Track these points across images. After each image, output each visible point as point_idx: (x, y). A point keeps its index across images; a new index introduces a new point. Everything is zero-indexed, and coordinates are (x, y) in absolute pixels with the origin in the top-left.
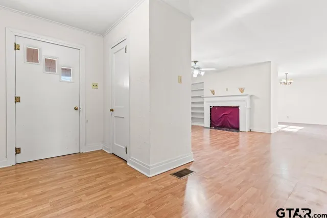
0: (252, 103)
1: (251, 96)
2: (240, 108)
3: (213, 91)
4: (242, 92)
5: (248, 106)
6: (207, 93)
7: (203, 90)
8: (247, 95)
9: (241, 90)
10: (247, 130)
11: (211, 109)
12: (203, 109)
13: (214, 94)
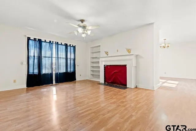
0: (137, 62)
1: (137, 56)
2: (127, 66)
3: (108, 52)
4: (129, 52)
5: (134, 65)
6: (103, 54)
7: (100, 52)
8: (133, 55)
9: (129, 51)
10: (133, 87)
11: (104, 67)
12: (99, 67)
13: (108, 55)
